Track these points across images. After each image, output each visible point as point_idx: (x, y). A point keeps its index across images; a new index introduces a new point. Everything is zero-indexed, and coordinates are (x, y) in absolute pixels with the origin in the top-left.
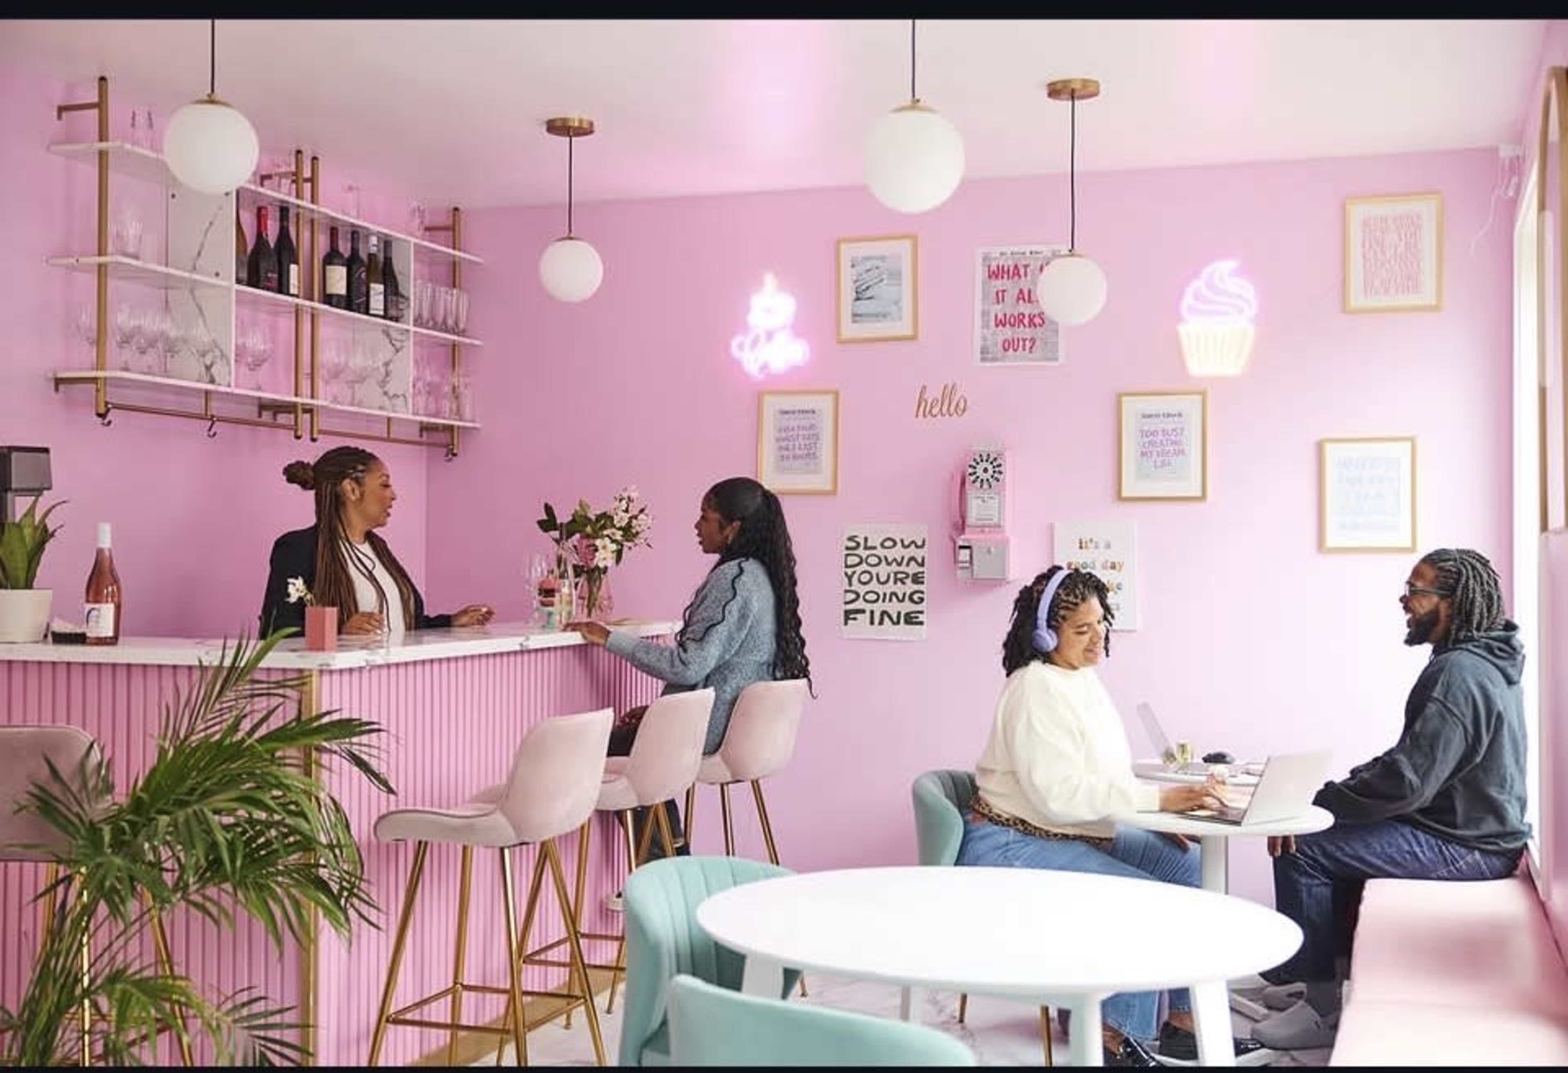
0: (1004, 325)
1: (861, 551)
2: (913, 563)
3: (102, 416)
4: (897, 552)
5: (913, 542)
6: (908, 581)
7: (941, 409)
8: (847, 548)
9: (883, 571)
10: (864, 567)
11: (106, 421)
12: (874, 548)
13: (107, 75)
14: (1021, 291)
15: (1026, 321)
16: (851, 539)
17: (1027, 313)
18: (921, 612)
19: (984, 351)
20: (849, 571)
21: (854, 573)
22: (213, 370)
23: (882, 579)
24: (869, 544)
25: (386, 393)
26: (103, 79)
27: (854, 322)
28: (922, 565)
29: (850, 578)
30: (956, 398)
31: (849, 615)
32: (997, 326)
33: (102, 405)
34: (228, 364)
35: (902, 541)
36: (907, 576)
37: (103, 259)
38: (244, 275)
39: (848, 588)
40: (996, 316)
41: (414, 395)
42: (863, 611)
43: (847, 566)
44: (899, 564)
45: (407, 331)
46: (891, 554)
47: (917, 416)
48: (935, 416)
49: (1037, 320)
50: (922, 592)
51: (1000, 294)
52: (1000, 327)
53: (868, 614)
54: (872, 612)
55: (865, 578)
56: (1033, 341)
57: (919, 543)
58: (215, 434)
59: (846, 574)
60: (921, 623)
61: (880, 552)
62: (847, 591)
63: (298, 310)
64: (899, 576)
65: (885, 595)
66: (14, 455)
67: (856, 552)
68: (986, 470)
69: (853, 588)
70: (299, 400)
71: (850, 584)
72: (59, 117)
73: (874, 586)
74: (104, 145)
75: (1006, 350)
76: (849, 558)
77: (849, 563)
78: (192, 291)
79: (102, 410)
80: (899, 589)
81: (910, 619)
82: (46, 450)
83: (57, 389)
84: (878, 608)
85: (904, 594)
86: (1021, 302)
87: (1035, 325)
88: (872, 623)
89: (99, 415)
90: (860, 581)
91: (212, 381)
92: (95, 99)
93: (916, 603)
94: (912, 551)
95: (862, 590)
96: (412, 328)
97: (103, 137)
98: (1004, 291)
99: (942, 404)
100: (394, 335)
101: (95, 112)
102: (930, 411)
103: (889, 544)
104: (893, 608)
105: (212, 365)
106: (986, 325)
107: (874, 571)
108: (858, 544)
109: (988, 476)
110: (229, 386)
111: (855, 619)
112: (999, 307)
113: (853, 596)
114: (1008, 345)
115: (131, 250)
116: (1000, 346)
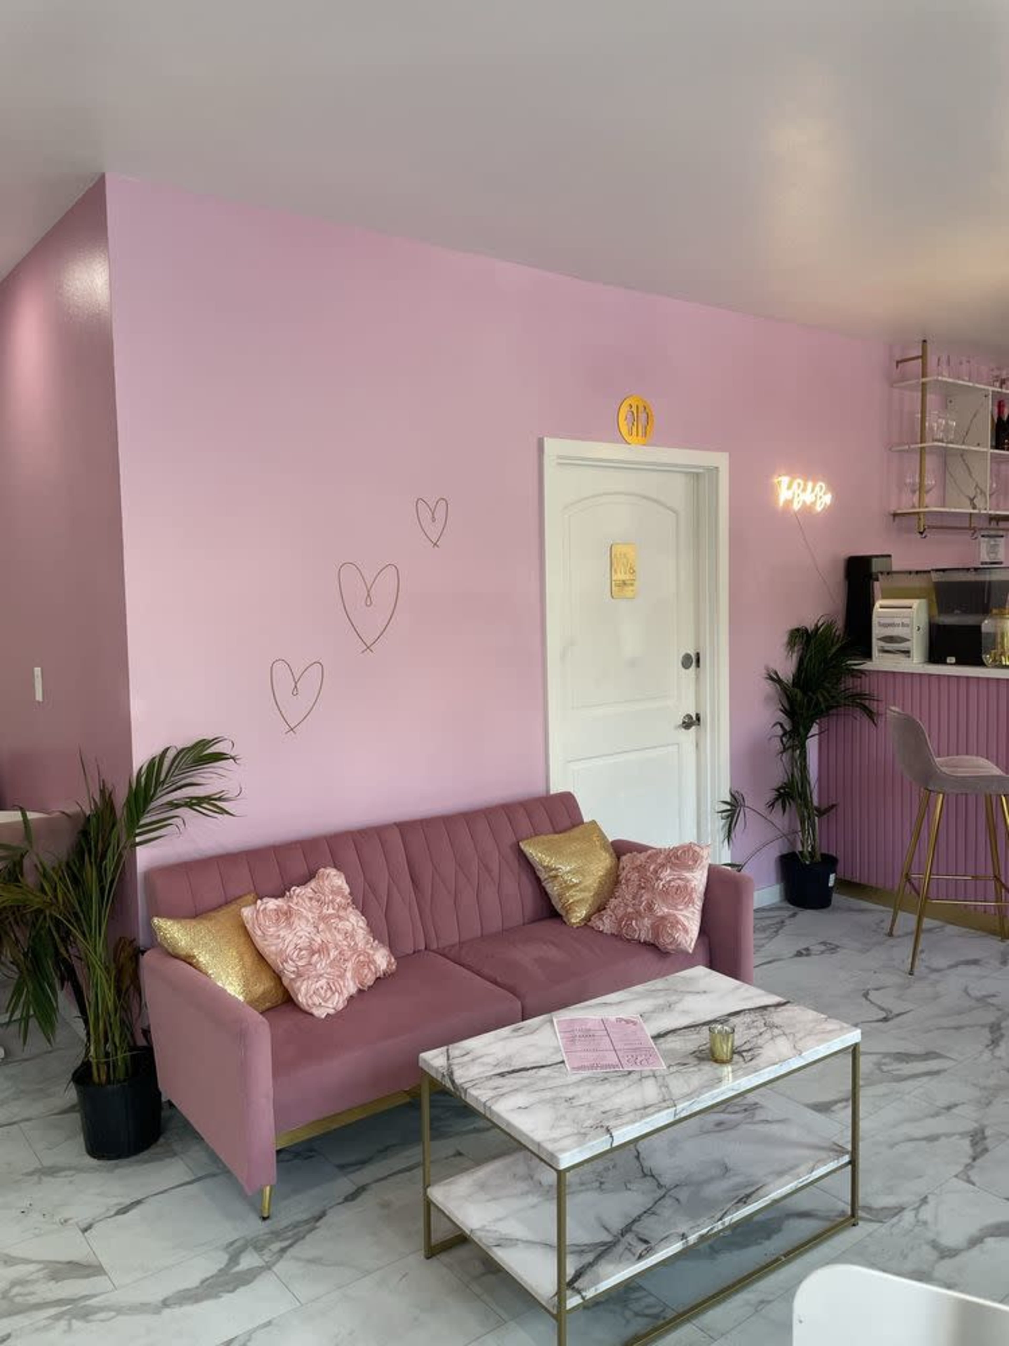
3: (921, 533)
11: (924, 536)
13: (927, 339)
22: (975, 501)
26: (925, 341)
33: (922, 527)
34: (985, 496)
37: (923, 445)
38: (994, 444)
66: (874, 560)
72: (897, 366)
74: (925, 379)
78: (962, 455)
79: (922, 530)
82: (889, 556)
83: (894, 520)
91: (974, 508)
92: (920, 354)
97: (924, 375)
101: (919, 361)
105: (974, 498)
110: (986, 509)
115: (936, 437)
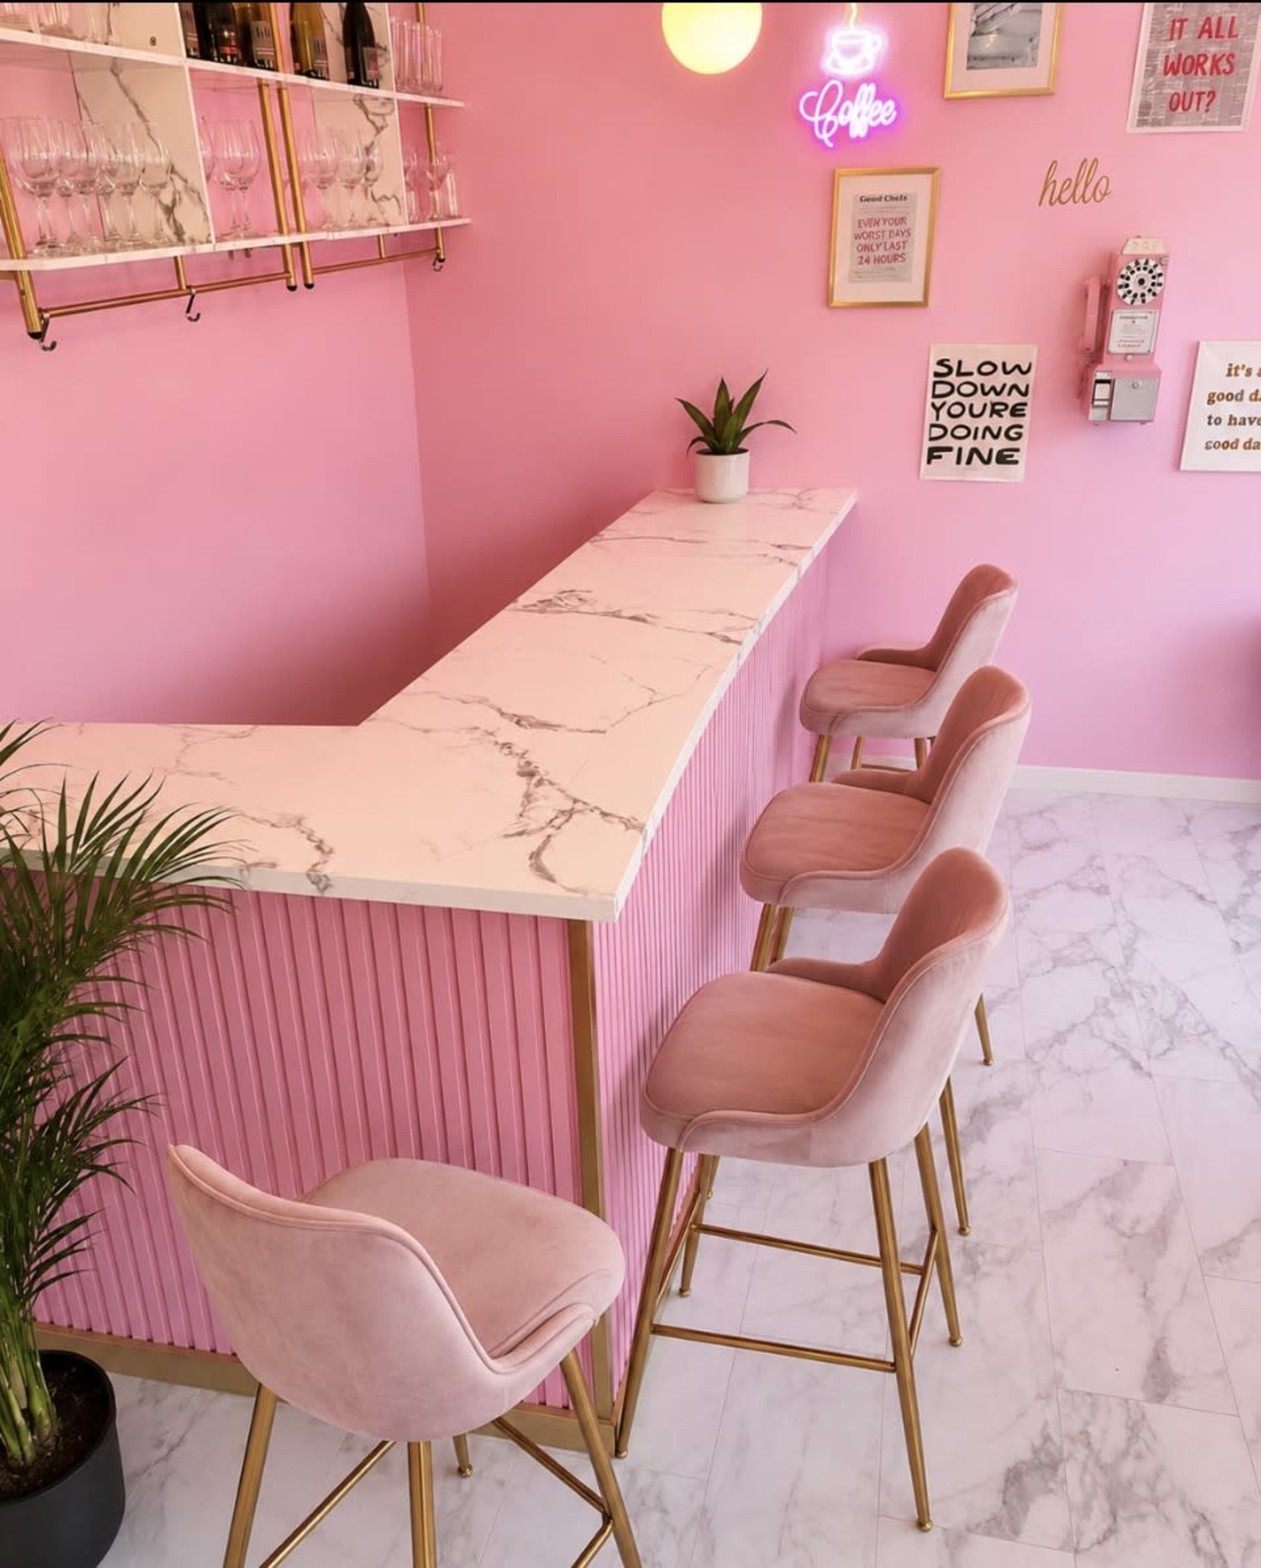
0: (1175, 73)
1: (953, 378)
2: (1014, 392)
3: (39, 335)
4: (999, 379)
5: (1018, 367)
6: (1006, 414)
7: (1074, 194)
8: (937, 374)
9: (978, 401)
10: (955, 397)
11: (47, 343)
12: (971, 374)
14: (1208, 20)
15: (1208, 66)
16: (941, 363)
17: (1210, 53)
18: (1017, 450)
19: (1145, 108)
20: (938, 402)
21: (944, 404)
22: (178, 216)
23: (976, 411)
24: (963, 369)
25: (373, 199)
27: (970, 68)
28: (1025, 394)
29: (938, 410)
30: (1096, 177)
31: (933, 454)
32: (1166, 73)
33: (36, 319)
35: (1004, 365)
36: (1006, 406)
39: (934, 422)
40: (1167, 57)
41: (407, 194)
42: (950, 449)
43: (935, 396)
44: (998, 394)
45: (389, 99)
46: (989, 381)
47: (1040, 203)
48: (1066, 204)
49: (1224, 65)
50: (1020, 427)
51: (1178, 25)
52: (1170, 75)
53: (955, 453)
54: (960, 450)
55: (956, 410)
56: (1212, 94)
57: (1024, 368)
58: (197, 316)
59: (933, 405)
60: (1016, 462)
61: (977, 379)
62: (933, 426)
63: (261, 89)
64: (997, 407)
65: (977, 429)
67: (947, 379)
68: (1142, 282)
69: (940, 422)
70: (286, 240)
71: (938, 418)
73: (966, 419)
75: (1173, 109)
76: (938, 386)
77: (937, 392)
78: (117, 78)
79: (37, 326)
80: (995, 423)
81: (1003, 458)
84: (967, 445)
85: (1000, 429)
86: (1206, 36)
87: (1219, 73)
88: (959, 461)
89: (34, 335)
90: (950, 415)
93: (1012, 439)
94: (1015, 378)
95: (950, 423)
96: (394, 95)
98: (1182, 21)
99: (1076, 185)
100: (371, 108)
102: (1058, 197)
103: (986, 369)
104: (987, 445)
106: (1150, 71)
107: (966, 402)
108: (950, 370)
109: (1144, 289)
111: (939, 458)
112: (1172, 45)
113: (940, 432)
114: (1178, 103)
116: (1165, 105)
